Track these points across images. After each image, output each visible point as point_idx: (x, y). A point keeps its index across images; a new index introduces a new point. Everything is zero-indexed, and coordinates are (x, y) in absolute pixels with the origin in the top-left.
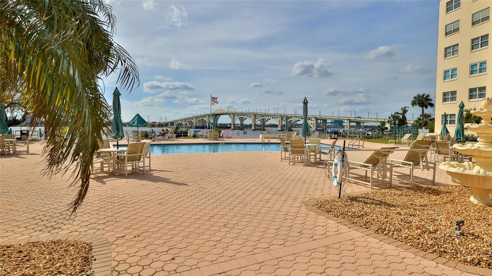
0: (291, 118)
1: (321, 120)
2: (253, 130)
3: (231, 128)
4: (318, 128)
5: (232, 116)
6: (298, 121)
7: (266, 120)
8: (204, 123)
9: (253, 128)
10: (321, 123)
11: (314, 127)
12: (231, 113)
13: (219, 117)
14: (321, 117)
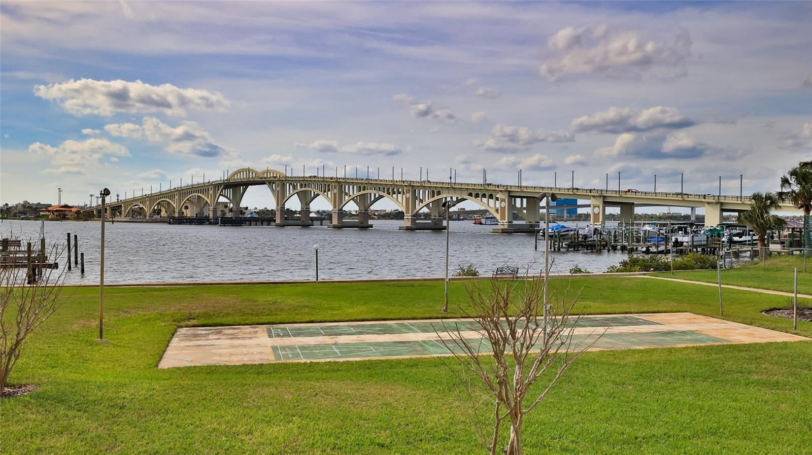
0: (439, 193)
1: (522, 197)
2: (335, 227)
3: (275, 221)
4: (515, 222)
5: (278, 189)
6: (459, 201)
7: (373, 199)
8: (202, 209)
9: (335, 221)
10: (525, 209)
11: (503, 218)
12: (273, 179)
13: (244, 191)
14: (522, 191)
